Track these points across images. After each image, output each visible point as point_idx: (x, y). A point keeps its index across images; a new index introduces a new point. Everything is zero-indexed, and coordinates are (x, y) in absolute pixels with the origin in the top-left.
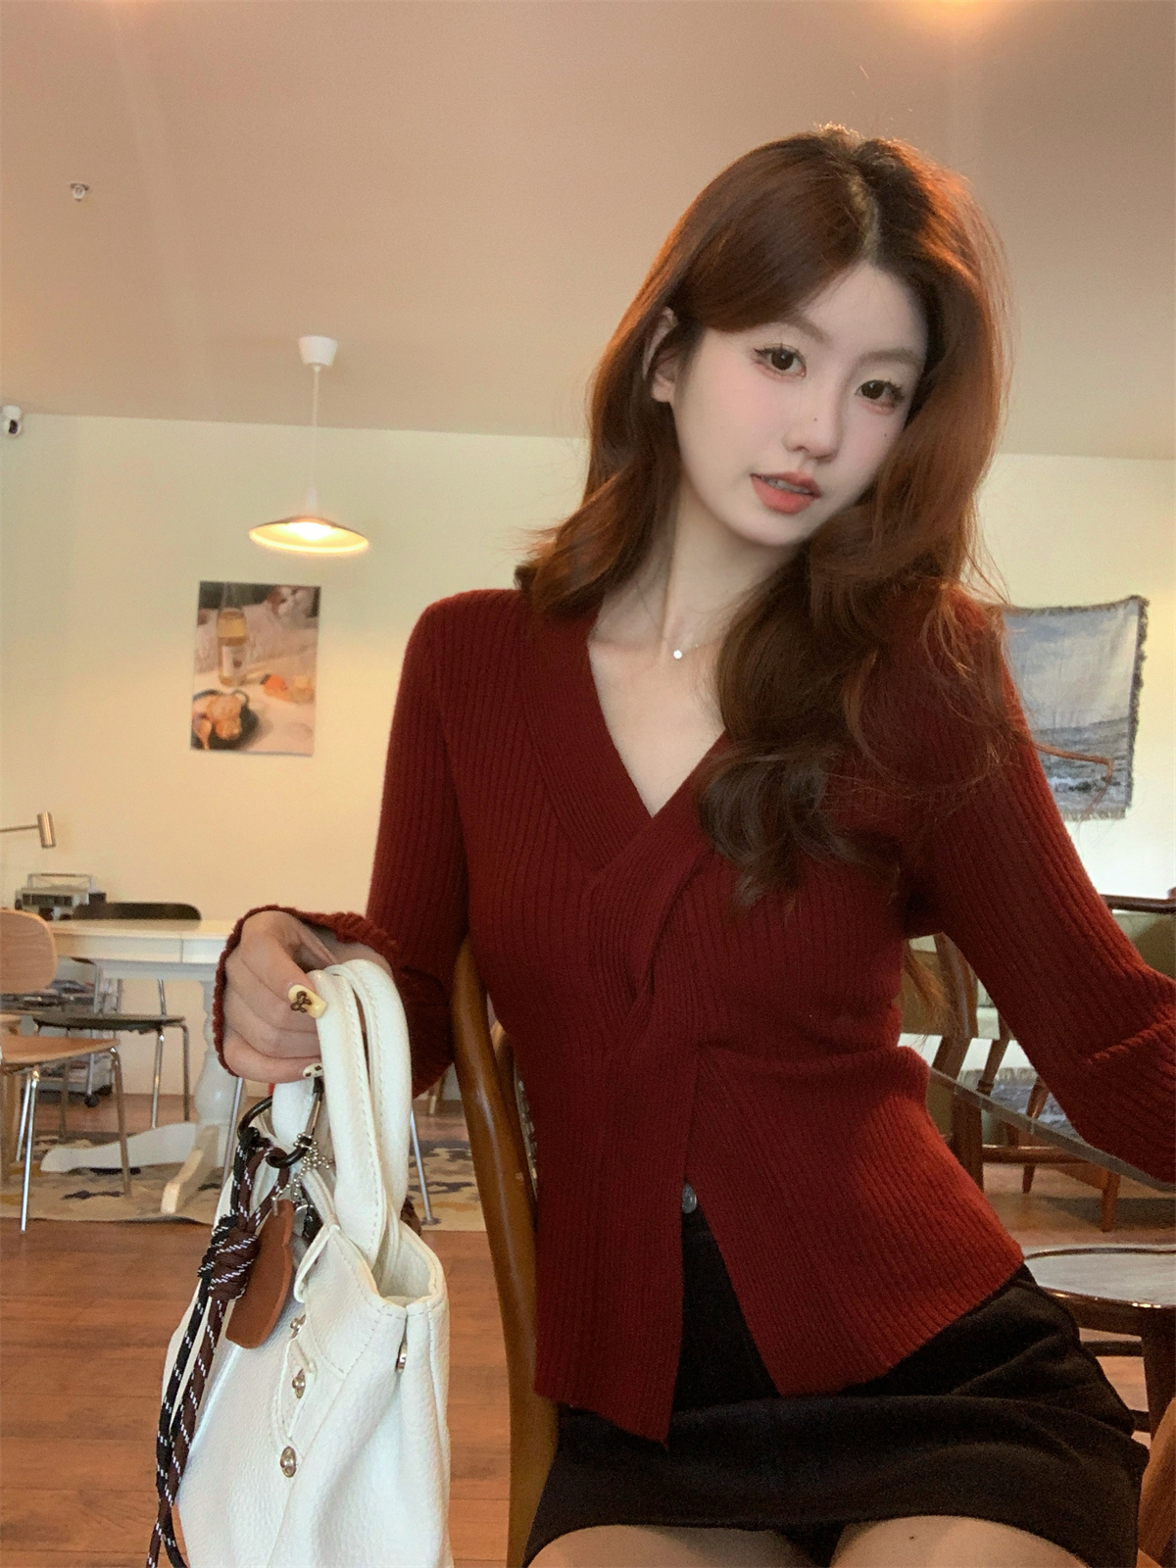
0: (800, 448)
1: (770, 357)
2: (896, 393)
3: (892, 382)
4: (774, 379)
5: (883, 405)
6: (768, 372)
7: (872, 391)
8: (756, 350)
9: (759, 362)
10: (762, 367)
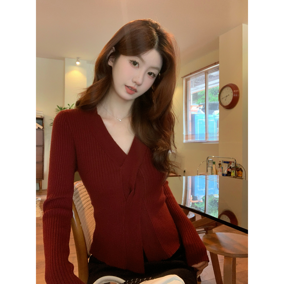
0: (135, 82)
1: (133, 62)
2: (154, 75)
3: (154, 73)
4: (132, 67)
5: (152, 77)
6: (132, 65)
7: (150, 74)
8: (130, 60)
9: (130, 63)
10: (131, 64)
